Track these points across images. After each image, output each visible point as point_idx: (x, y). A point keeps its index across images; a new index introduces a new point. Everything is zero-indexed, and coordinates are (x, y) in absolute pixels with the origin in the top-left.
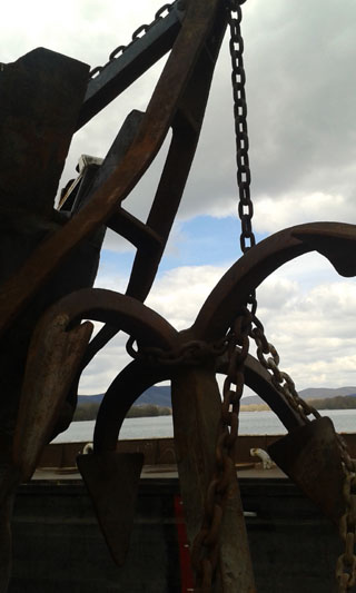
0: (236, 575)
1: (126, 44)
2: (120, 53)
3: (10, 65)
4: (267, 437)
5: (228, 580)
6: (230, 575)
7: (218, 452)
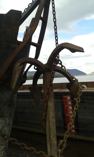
0: (51, 107)
1: (31, 3)
2: (30, 5)
3: (6, 14)
4: (87, 82)
5: (49, 108)
6: (49, 107)
7: (48, 87)
